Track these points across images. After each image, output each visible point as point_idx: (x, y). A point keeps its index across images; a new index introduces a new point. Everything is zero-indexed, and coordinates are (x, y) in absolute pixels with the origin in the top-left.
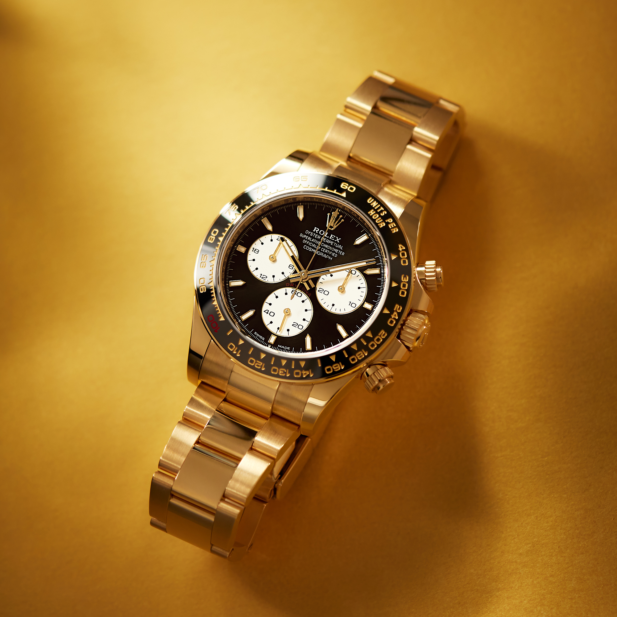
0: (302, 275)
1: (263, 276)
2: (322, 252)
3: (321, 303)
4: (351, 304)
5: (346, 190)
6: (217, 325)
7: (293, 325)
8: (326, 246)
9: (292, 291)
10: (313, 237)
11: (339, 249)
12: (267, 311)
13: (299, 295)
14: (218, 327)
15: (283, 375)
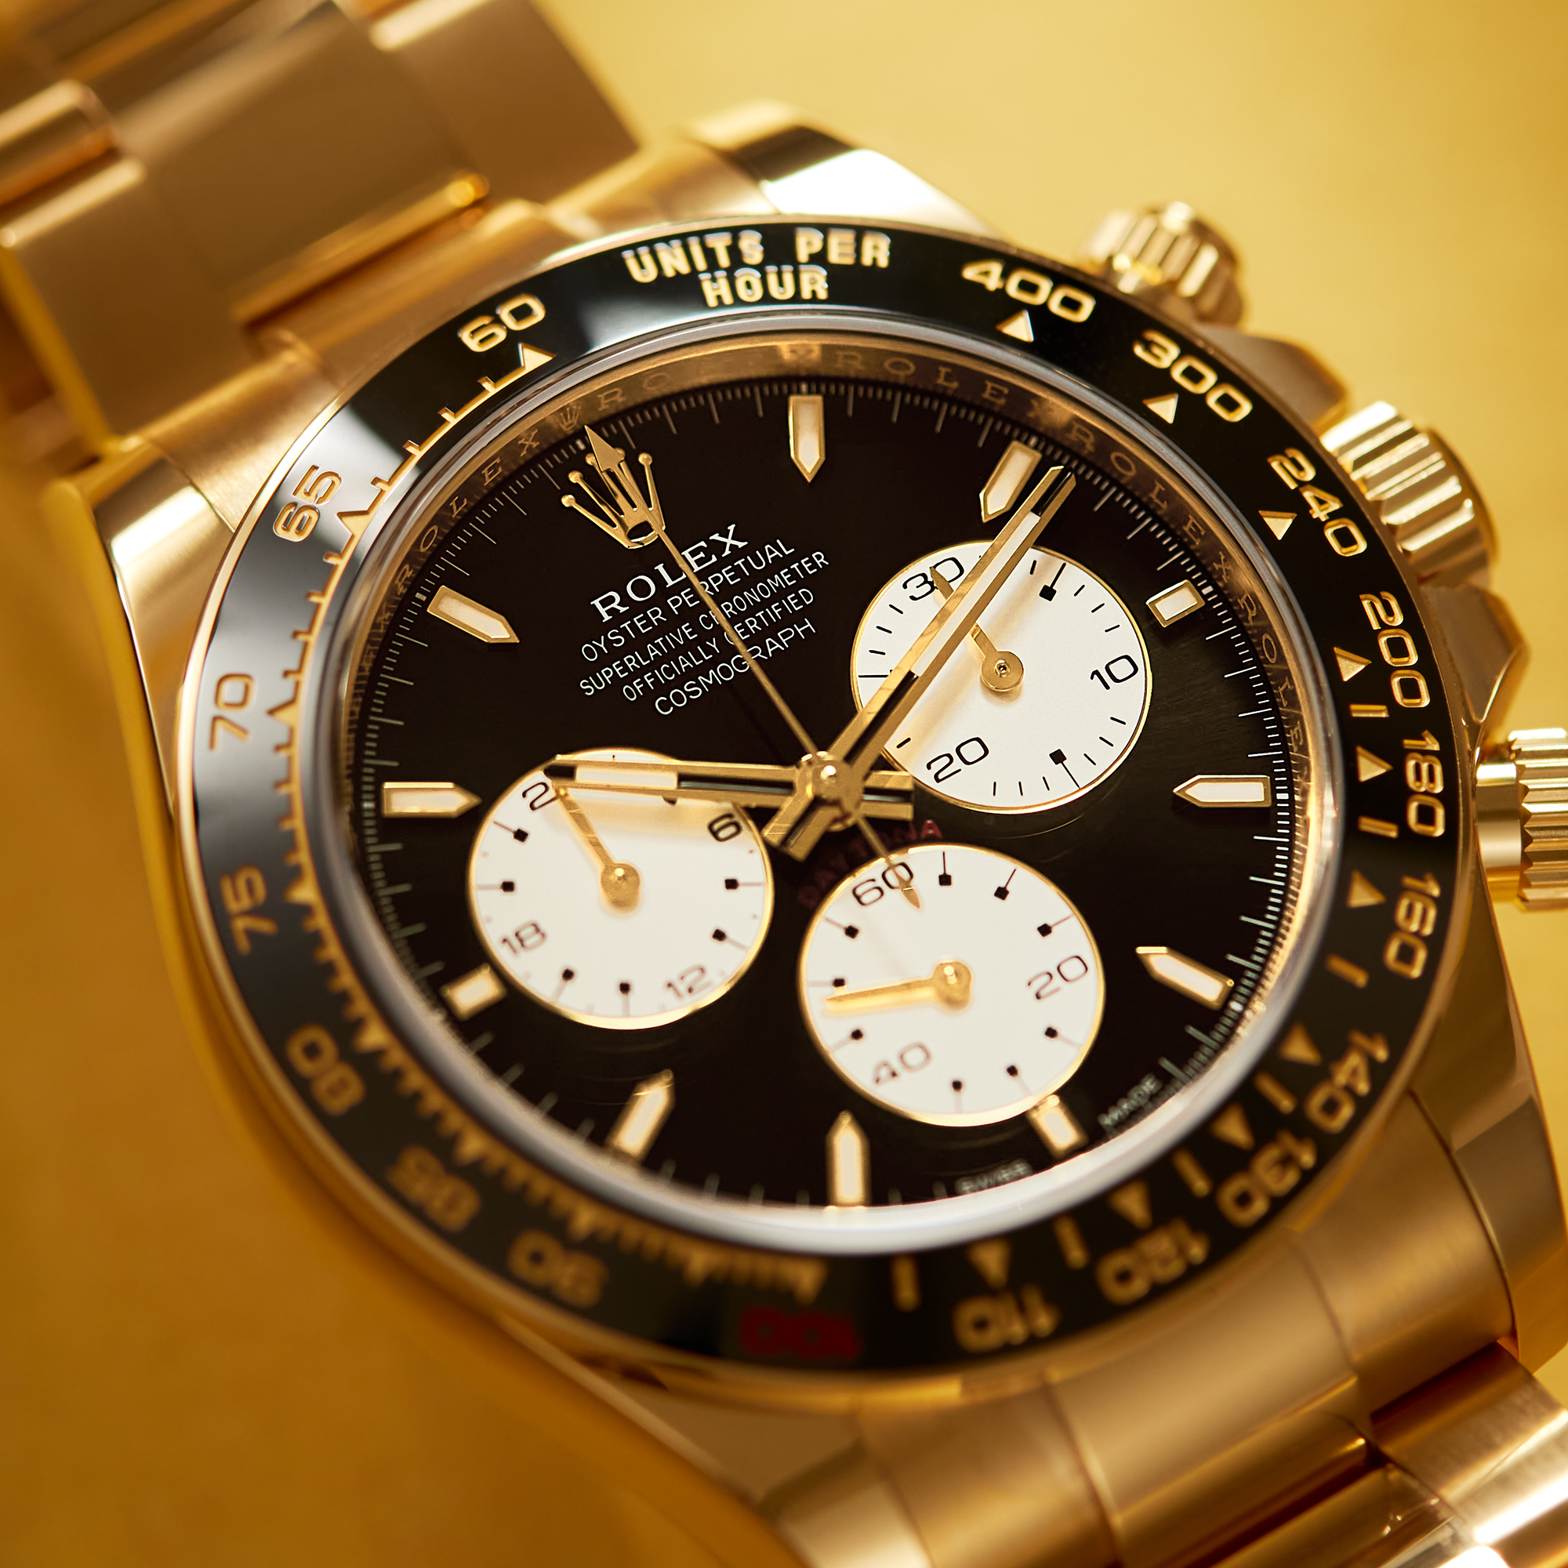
3: (1009, 803)
4: (1105, 677)
7: (1039, 997)
9: (858, 897)
10: (637, 644)
11: (780, 563)
13: (897, 876)
15: (1291, 1178)
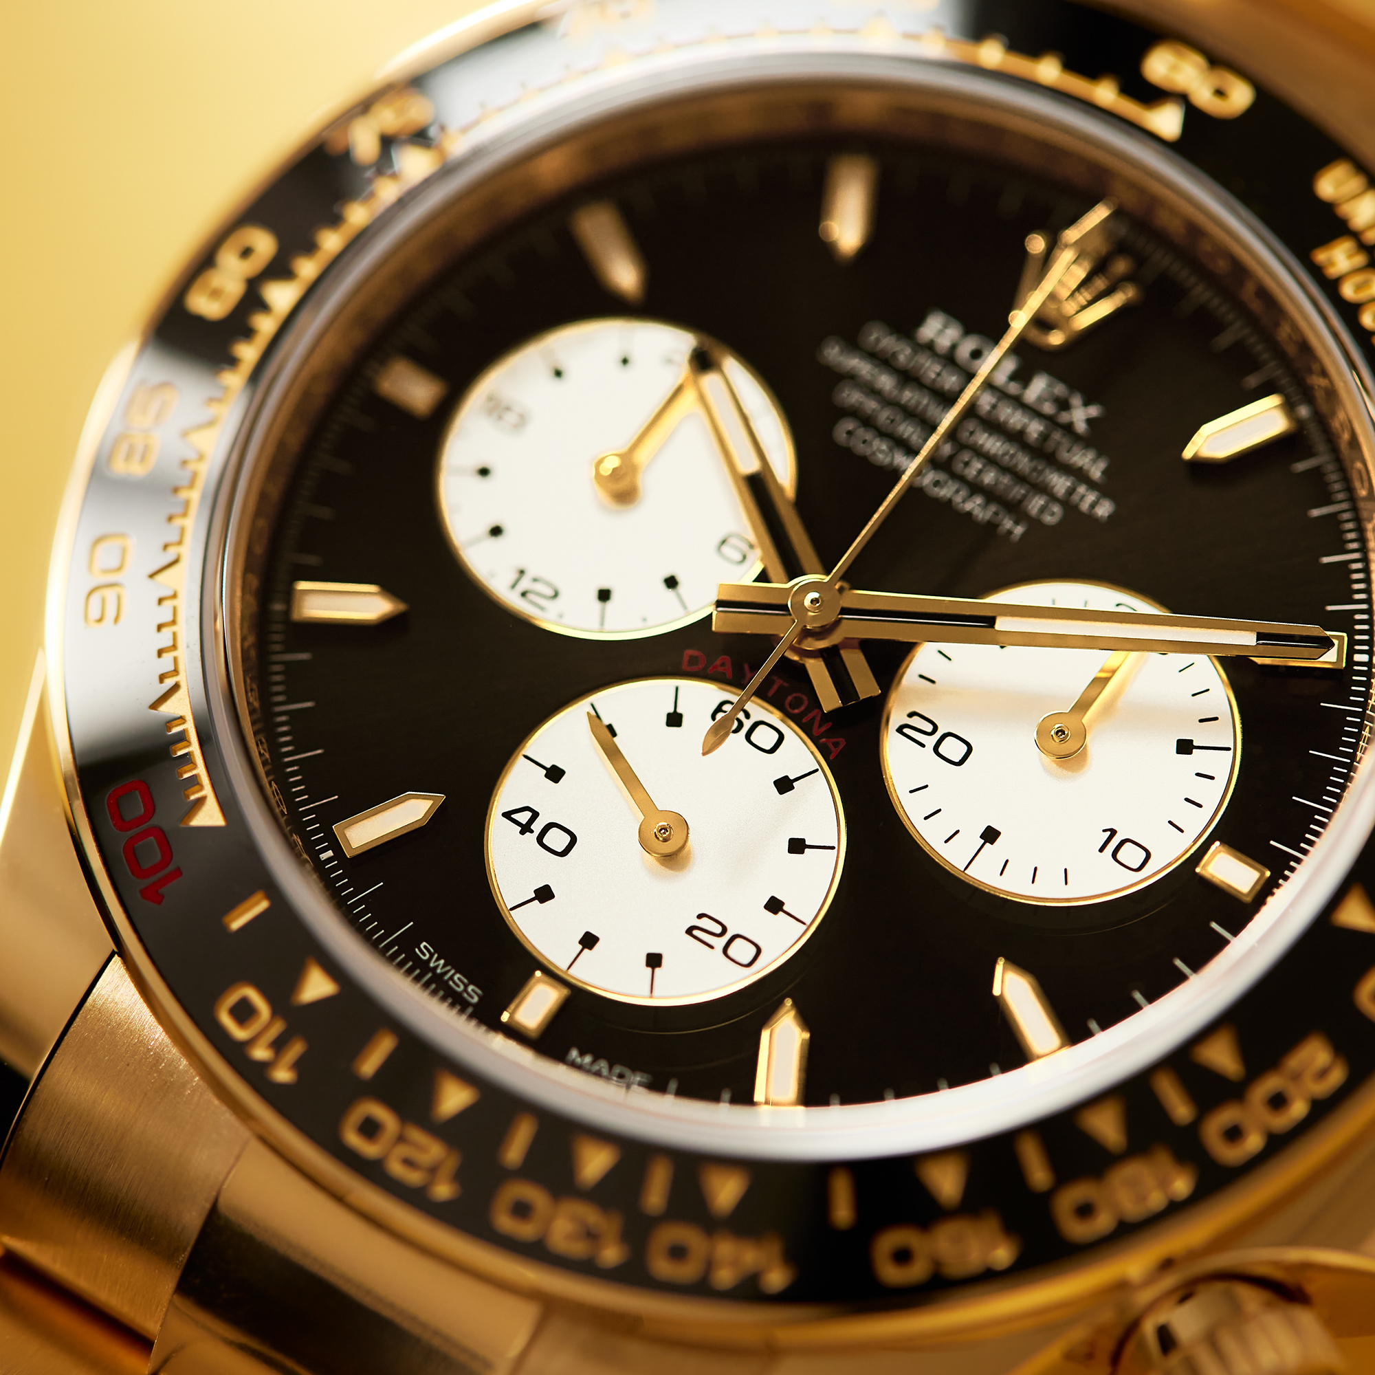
0: (807, 603)
1: (535, 580)
2: (961, 479)
3: (912, 809)
4: (1113, 843)
5: (1183, 98)
6: (168, 854)
7: (689, 931)
8: (992, 444)
9: (719, 709)
10: (908, 377)
11: (1080, 475)
12: (528, 815)
13: (765, 737)
14: (171, 867)
15: (577, 1249)
